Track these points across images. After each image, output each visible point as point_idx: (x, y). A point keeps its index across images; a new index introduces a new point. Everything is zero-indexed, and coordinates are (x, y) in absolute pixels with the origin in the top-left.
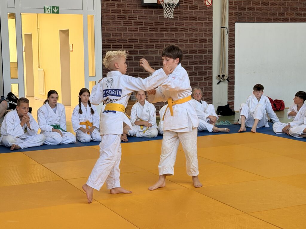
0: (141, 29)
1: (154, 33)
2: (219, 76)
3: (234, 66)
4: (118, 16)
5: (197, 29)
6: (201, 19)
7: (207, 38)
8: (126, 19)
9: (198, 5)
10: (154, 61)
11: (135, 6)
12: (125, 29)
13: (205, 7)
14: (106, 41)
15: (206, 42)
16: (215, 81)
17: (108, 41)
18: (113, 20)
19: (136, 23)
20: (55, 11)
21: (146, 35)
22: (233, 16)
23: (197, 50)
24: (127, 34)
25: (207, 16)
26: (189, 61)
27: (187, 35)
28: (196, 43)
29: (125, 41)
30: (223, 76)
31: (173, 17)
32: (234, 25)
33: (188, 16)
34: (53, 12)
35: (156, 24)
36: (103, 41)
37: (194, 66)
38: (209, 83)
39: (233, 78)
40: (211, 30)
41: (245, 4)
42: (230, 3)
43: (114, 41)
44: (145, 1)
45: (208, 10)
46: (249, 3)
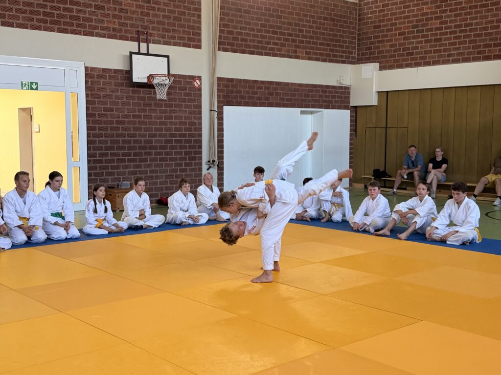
0: (129, 110)
1: (142, 114)
2: (209, 161)
3: (223, 151)
4: (104, 95)
5: (186, 111)
6: (190, 101)
7: (197, 121)
8: (112, 98)
9: (187, 86)
10: (143, 144)
11: (122, 85)
12: (112, 110)
13: (194, 88)
14: (91, 122)
15: (196, 125)
16: (205, 167)
17: (94, 122)
18: (99, 100)
19: (123, 104)
20: (34, 87)
21: (134, 116)
22: (221, 99)
23: (186, 134)
24: (113, 115)
25: (196, 98)
26: (178, 145)
27: (176, 118)
28: (185, 127)
29: (112, 122)
30: (214, 161)
31: (165, 98)
32: (223, 108)
33: (177, 97)
34: (32, 89)
35: (145, 105)
36: (88, 122)
37: (183, 150)
38: (198, 168)
39: (222, 163)
40: (200, 113)
41: (233, 86)
42: (219, 85)
43: (100, 122)
44: (134, 80)
45: (197, 92)
46: (236, 86)
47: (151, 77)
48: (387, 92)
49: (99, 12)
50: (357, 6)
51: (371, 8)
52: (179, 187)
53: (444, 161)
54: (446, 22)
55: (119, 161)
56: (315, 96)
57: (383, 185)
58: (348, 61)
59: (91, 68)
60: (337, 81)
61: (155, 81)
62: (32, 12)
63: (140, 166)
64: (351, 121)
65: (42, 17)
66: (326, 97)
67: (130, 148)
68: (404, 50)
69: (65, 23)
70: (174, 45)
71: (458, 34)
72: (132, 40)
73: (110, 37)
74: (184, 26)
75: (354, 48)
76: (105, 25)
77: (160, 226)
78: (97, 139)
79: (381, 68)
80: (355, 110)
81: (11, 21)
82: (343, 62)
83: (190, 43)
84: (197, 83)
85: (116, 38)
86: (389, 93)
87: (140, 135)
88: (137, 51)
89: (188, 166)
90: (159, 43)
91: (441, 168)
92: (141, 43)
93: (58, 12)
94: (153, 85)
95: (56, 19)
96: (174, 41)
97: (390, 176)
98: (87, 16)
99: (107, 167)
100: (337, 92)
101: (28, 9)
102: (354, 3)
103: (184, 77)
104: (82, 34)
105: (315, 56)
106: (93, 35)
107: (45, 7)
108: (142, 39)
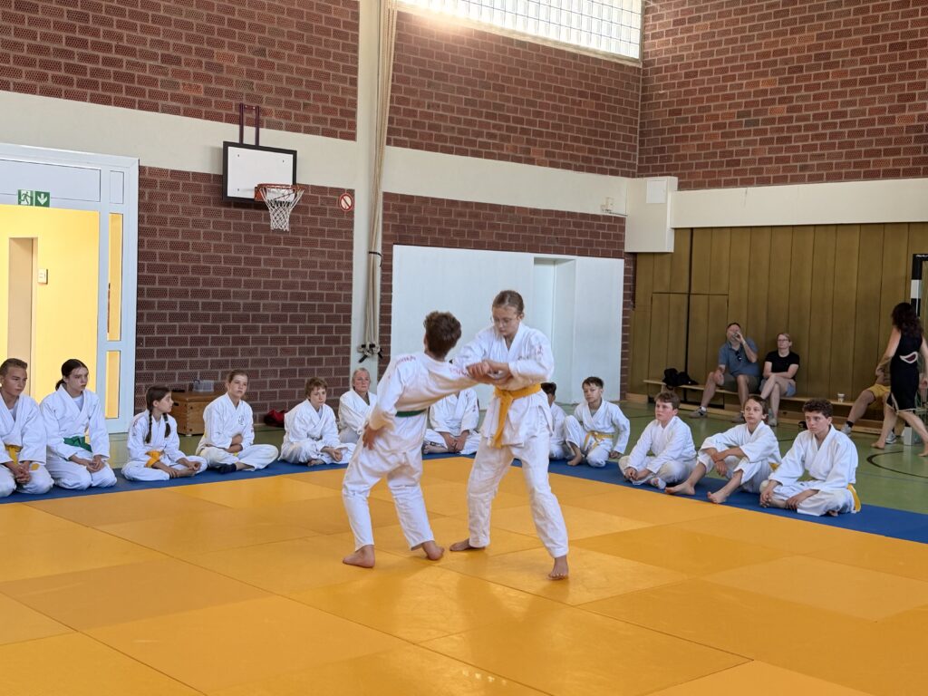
0: (217, 248)
1: (243, 256)
2: (364, 346)
3: (390, 327)
4: (172, 219)
5: (324, 252)
6: (332, 233)
7: (343, 272)
8: (188, 225)
9: (328, 207)
10: (241, 312)
11: (206, 201)
12: (186, 246)
13: (341, 212)
14: (146, 268)
15: (341, 279)
16: (355, 356)
17: (151, 269)
18: (162, 227)
19: (207, 235)
20: (42, 201)
21: (227, 260)
22: (390, 232)
23: (322, 295)
24: (188, 255)
25: (344, 230)
26: (307, 314)
27: (305, 264)
28: (321, 281)
29: (185, 270)
30: (372, 346)
31: (287, 228)
32: (392, 250)
33: (308, 227)
34: (38, 204)
35: (248, 239)
36: (140, 268)
37: (316, 325)
38: (344, 359)
39: (388, 350)
40: (350, 256)
41: (412, 210)
42: (386, 207)
43: (163, 269)
44: (230, 194)
45: (345, 218)
46: (417, 210)
47: (261, 188)
48: (692, 229)
49: (171, 67)
50: (639, 73)
51: (664, 78)
52: (306, 395)
53: (793, 358)
54: (798, 109)
55: (195, 341)
56: (561, 232)
57: (683, 399)
58: (622, 171)
59: (150, 168)
60: (602, 206)
61: (269, 197)
62: (45, 65)
63: (234, 353)
64: (626, 279)
65: (62, 73)
66: (581, 234)
67: (216, 318)
68: (723, 154)
69: (106, 87)
70: (305, 133)
71: (820, 131)
72: (230, 120)
73: (188, 113)
74: (325, 99)
75: (634, 148)
76: (181, 91)
77: (267, 467)
78: (156, 300)
79: (681, 186)
80: (633, 257)
81: (5, 78)
82: (614, 173)
83: (336, 129)
84: (345, 203)
85: (200, 117)
86: (695, 231)
87: (236, 295)
88: (237, 141)
89: (324, 354)
90: (278, 126)
91: (786, 370)
92: (246, 128)
93: (94, 66)
94: (264, 202)
95: (88, 77)
96: (307, 125)
97: (694, 383)
98: (147, 74)
99: (172, 353)
100: (602, 227)
101: (38, 57)
102: (634, 68)
103: (322, 190)
104: (137, 106)
105: (562, 161)
106: (156, 110)
107: (69, 55)
108: (248, 118)
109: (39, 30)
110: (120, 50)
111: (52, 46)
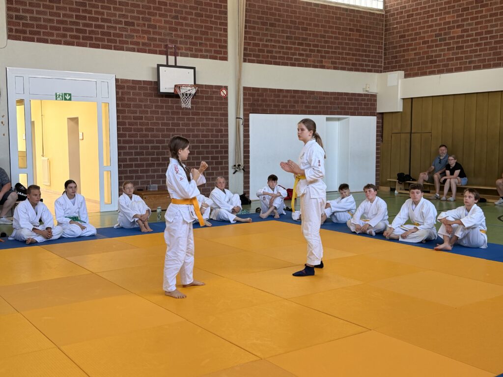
0: (157, 119)
1: (170, 122)
2: (235, 166)
3: (249, 156)
4: (133, 104)
5: (213, 119)
6: (216, 109)
7: (223, 128)
8: (142, 107)
9: (214, 96)
11: (151, 95)
12: (141, 118)
13: (221, 98)
14: (121, 129)
15: (222, 132)
16: (231, 171)
17: (125, 130)
18: (129, 109)
19: (152, 112)
20: (68, 98)
21: (163, 124)
22: (247, 107)
23: (213, 140)
24: (143, 123)
25: (223, 107)
26: (205, 150)
27: (203, 125)
28: (212, 133)
29: (142, 130)
30: (239, 165)
31: (190, 107)
32: (249, 116)
33: (204, 106)
34: (66, 99)
35: (173, 113)
36: (118, 129)
37: (210, 155)
38: (225, 172)
39: (248, 167)
40: (227, 120)
41: (259, 95)
42: (245, 94)
43: (130, 130)
44: (162, 91)
45: (223, 101)
46: (262, 95)
47: (177, 87)
48: (412, 98)
49: (129, 28)
50: (383, 17)
51: (396, 19)
54: (467, 30)
55: (148, 165)
56: (341, 103)
58: (374, 70)
59: (121, 79)
60: (363, 89)
61: (181, 91)
62: (65, 29)
64: (378, 127)
65: (75, 33)
66: (352, 104)
67: (158, 154)
68: (428, 58)
69: (97, 39)
70: (200, 58)
71: (479, 42)
72: (161, 53)
73: (139, 51)
74: (211, 40)
75: (381, 57)
76: (135, 40)
78: (127, 145)
79: (406, 76)
80: (381, 116)
81: (46, 37)
82: (369, 71)
83: (217, 55)
84: (223, 93)
85: (145, 52)
86: (413, 100)
88: (165, 64)
89: (215, 170)
90: (186, 56)
92: (169, 57)
93: (90, 29)
94: (178, 94)
95: (88, 35)
96: (201, 54)
97: (414, 180)
98: (118, 31)
99: (137, 172)
100: (364, 100)
101: (62, 26)
102: (381, 14)
103: (211, 87)
104: (113, 48)
105: (340, 66)
106: (123, 50)
107: (77, 24)
108: (170, 52)
109: (62, 12)
110: (103, 20)
111: (69, 20)
